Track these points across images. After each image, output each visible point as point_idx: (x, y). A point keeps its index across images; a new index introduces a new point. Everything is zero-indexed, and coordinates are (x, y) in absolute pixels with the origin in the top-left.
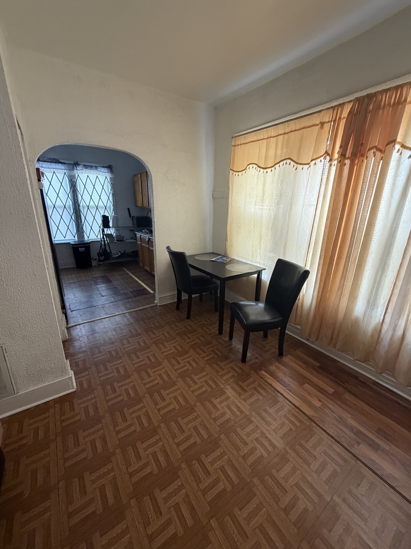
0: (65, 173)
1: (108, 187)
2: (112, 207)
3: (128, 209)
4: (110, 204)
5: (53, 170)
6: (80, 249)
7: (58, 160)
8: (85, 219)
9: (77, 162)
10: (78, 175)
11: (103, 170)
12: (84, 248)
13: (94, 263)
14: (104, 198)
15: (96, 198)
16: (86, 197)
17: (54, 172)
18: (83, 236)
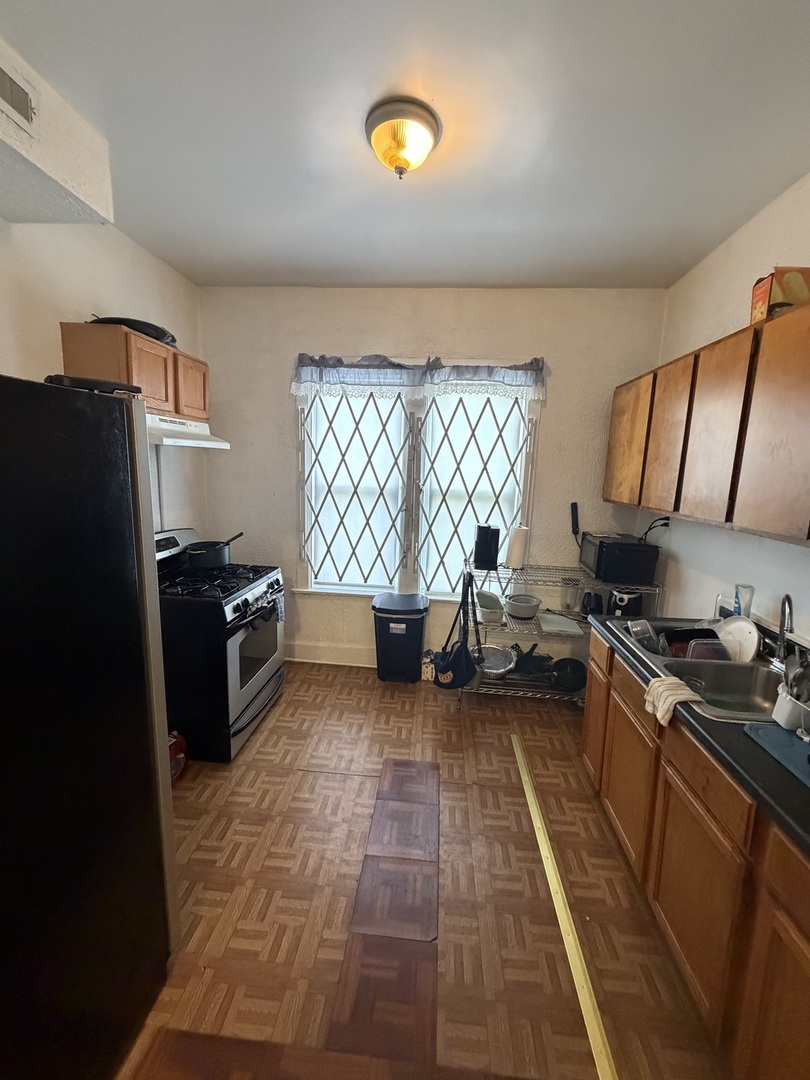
0: (399, 396)
1: (515, 433)
2: (518, 500)
3: (574, 507)
4: (513, 490)
5: (368, 390)
6: (392, 625)
7: (385, 359)
8: (430, 530)
9: (438, 359)
10: (434, 400)
11: (510, 376)
12: (404, 626)
13: (428, 672)
14: (499, 467)
15: (472, 466)
16: (445, 466)
17: (371, 394)
18: (416, 581)
